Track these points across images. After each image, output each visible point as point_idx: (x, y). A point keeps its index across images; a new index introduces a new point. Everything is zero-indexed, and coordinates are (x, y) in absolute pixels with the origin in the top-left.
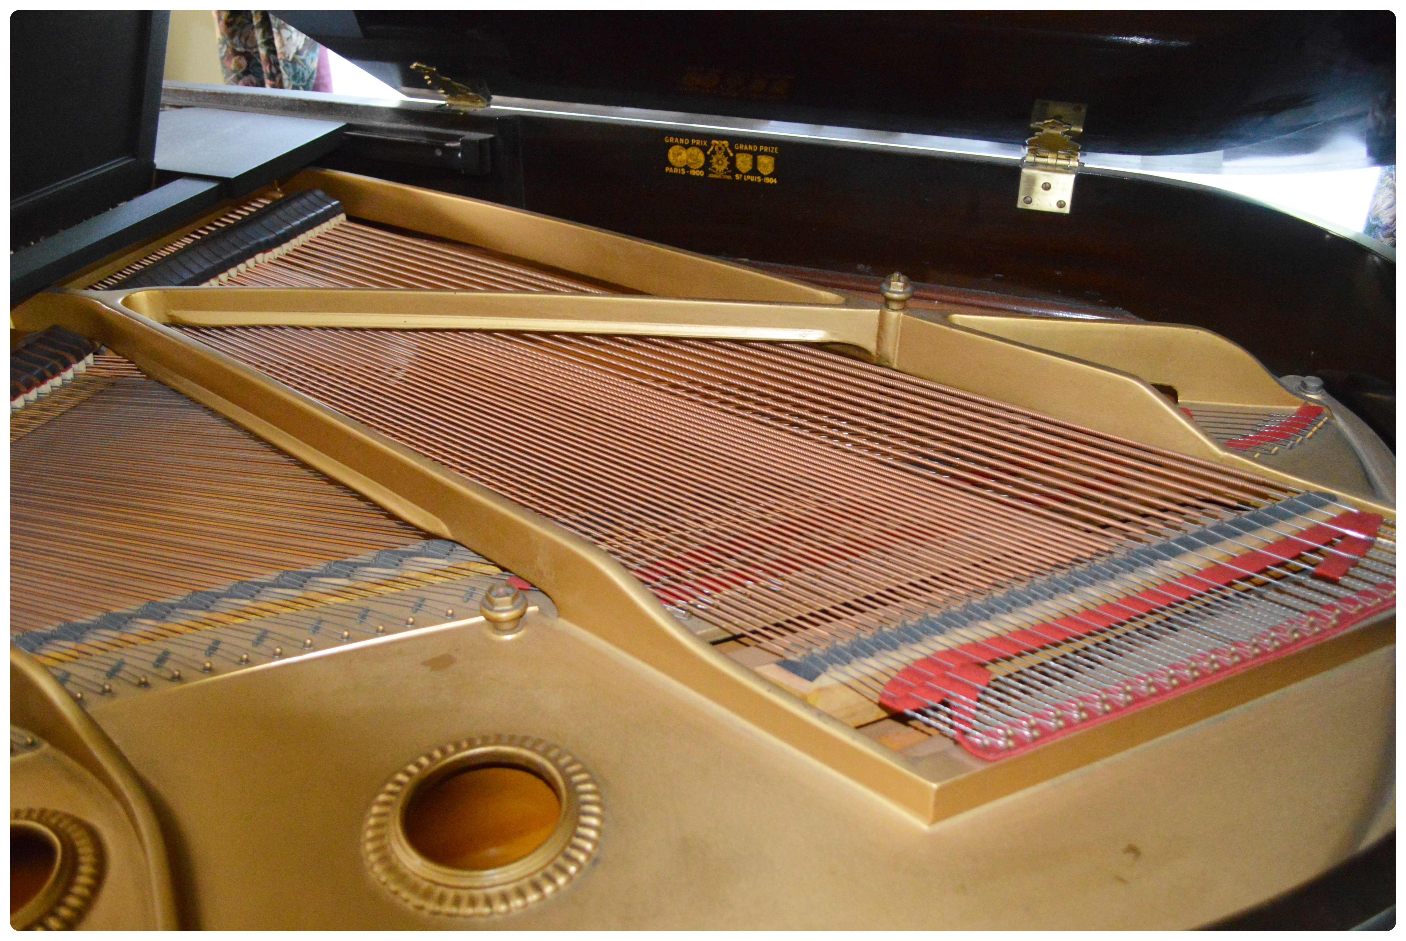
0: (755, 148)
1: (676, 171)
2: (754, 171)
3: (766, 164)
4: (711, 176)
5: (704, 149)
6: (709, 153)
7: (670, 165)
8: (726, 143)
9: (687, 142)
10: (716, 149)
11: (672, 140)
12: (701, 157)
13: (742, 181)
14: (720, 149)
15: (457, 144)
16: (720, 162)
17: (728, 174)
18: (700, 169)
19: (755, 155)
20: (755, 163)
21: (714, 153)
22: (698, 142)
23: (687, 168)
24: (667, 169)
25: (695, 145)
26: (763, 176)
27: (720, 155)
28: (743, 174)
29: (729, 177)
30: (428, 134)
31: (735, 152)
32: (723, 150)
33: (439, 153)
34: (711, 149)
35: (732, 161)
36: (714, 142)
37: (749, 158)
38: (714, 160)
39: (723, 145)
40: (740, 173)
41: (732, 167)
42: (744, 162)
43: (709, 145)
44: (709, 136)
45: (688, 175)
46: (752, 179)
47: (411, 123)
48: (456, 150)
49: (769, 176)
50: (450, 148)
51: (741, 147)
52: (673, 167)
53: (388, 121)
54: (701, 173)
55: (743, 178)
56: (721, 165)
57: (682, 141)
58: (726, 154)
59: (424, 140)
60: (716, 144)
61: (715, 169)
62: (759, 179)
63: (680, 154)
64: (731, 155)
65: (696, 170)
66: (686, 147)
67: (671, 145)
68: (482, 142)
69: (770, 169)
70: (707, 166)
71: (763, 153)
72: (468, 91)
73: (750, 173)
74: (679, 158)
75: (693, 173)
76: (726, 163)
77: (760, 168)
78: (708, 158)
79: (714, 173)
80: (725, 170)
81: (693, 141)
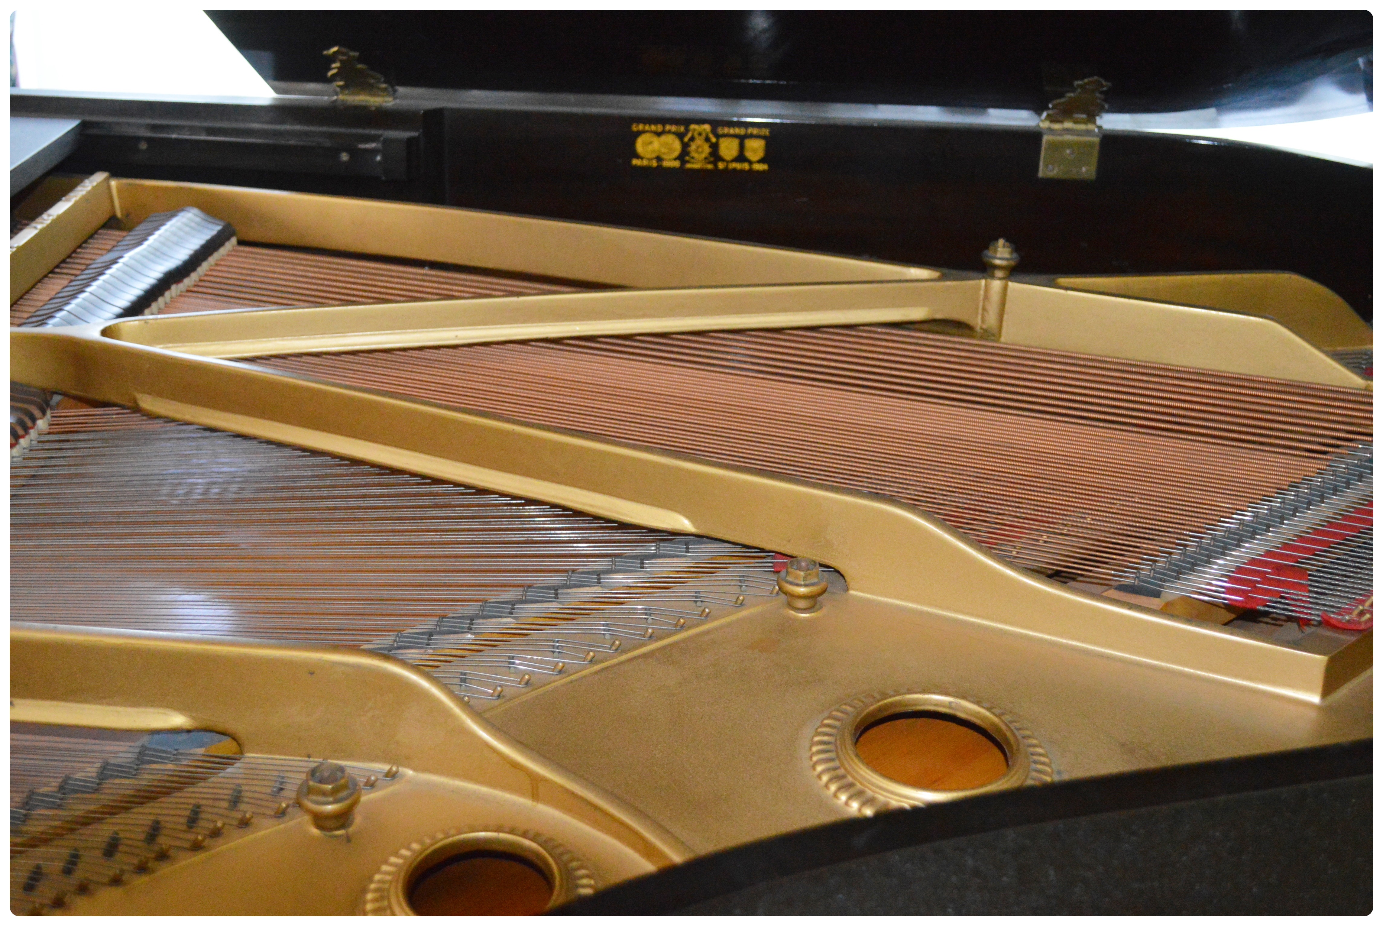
0: (741, 131)
1: (645, 163)
2: (741, 157)
3: (755, 148)
4: (689, 166)
5: (680, 136)
6: (686, 139)
7: (638, 157)
8: (707, 127)
9: (659, 128)
10: (696, 135)
11: (641, 127)
12: (677, 146)
13: (726, 170)
14: (700, 134)
15: (373, 145)
16: (700, 150)
17: (709, 163)
18: (675, 159)
19: (742, 139)
20: (742, 147)
21: (692, 139)
22: (674, 128)
23: (659, 159)
24: (635, 162)
25: (669, 132)
26: (750, 163)
27: (699, 141)
28: (728, 162)
29: (710, 167)
30: (331, 135)
31: (718, 136)
32: (704, 135)
33: (345, 157)
34: (689, 135)
35: (715, 148)
36: (693, 127)
37: (735, 143)
38: (693, 147)
39: (705, 130)
40: (722, 160)
41: (715, 155)
42: (728, 149)
43: (687, 130)
44: (686, 121)
45: (660, 167)
46: (738, 166)
47: (300, 122)
48: (374, 152)
49: (759, 162)
50: (366, 150)
51: (726, 130)
52: (642, 158)
53: (267, 123)
54: (677, 164)
55: (727, 166)
56: (701, 153)
57: (653, 128)
58: (707, 139)
59: (327, 143)
60: (694, 130)
61: (693, 158)
62: (746, 166)
63: (651, 143)
64: (714, 140)
65: (670, 160)
66: (659, 134)
67: (639, 133)
68: (410, 141)
69: (760, 154)
70: (683, 156)
71: (752, 136)
72: (379, 81)
73: (736, 160)
74: (650, 148)
75: (667, 164)
76: (707, 149)
77: (749, 155)
78: (685, 146)
79: (693, 163)
80: (706, 158)
81: (668, 127)
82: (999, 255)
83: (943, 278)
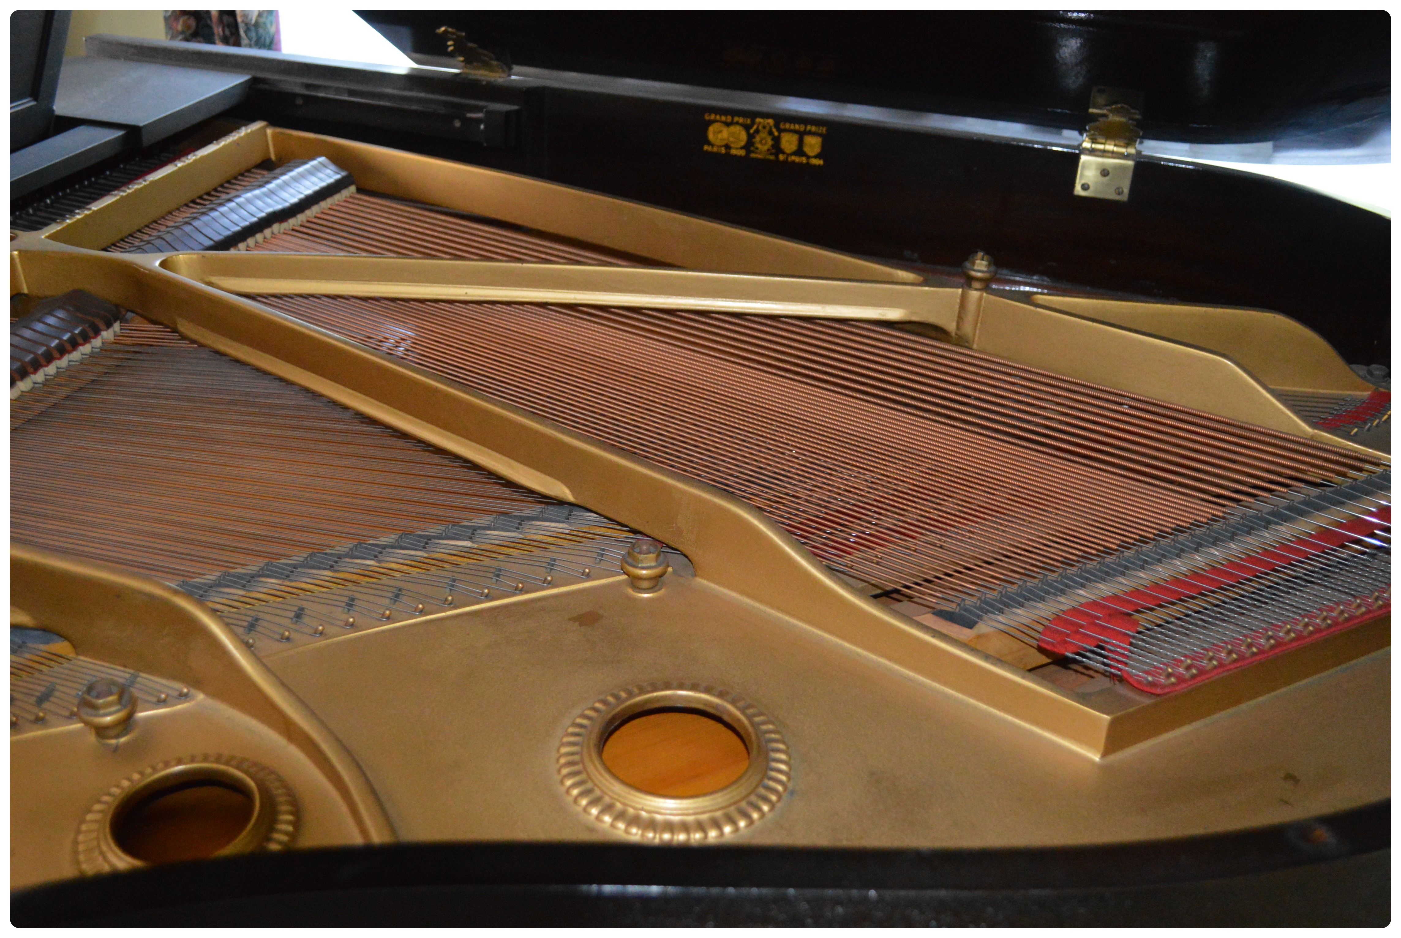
0: (802, 128)
1: (715, 149)
2: (800, 152)
3: (813, 144)
4: (753, 155)
5: (747, 128)
6: (752, 131)
7: (709, 143)
8: (771, 121)
9: (729, 119)
10: (760, 128)
11: (713, 117)
12: (743, 136)
13: (786, 162)
14: (764, 127)
15: (480, 115)
16: (764, 142)
17: (771, 154)
18: (742, 148)
19: (801, 135)
20: (801, 142)
21: (757, 131)
22: (741, 120)
23: (727, 147)
24: (706, 148)
25: (737, 123)
26: (808, 157)
27: (763, 134)
28: (788, 155)
29: (772, 158)
30: (446, 104)
31: (780, 131)
32: (768, 128)
33: (457, 124)
34: (755, 127)
35: (777, 140)
36: (758, 120)
37: (794, 138)
38: (758, 139)
39: (768, 124)
40: (783, 153)
41: (777, 147)
42: (789, 142)
43: (753, 123)
44: (753, 115)
45: (727, 154)
46: (796, 159)
47: (425, 91)
48: (479, 121)
49: (816, 157)
50: (472, 119)
51: (787, 126)
52: (713, 145)
53: (400, 89)
54: (742, 153)
55: (787, 158)
56: (765, 144)
57: (723, 118)
58: (771, 133)
59: (442, 111)
60: (760, 123)
61: (757, 148)
62: (804, 160)
63: (720, 132)
64: (776, 134)
65: (737, 149)
66: (728, 124)
67: (711, 122)
68: (508, 113)
69: (817, 150)
70: (749, 145)
71: (810, 133)
72: (491, 59)
73: (795, 153)
74: (720, 136)
75: (734, 152)
76: (770, 142)
77: (807, 149)
78: (751, 137)
79: (756, 153)
80: (768, 150)
81: (736, 119)
82: (976, 268)
83: (926, 283)
